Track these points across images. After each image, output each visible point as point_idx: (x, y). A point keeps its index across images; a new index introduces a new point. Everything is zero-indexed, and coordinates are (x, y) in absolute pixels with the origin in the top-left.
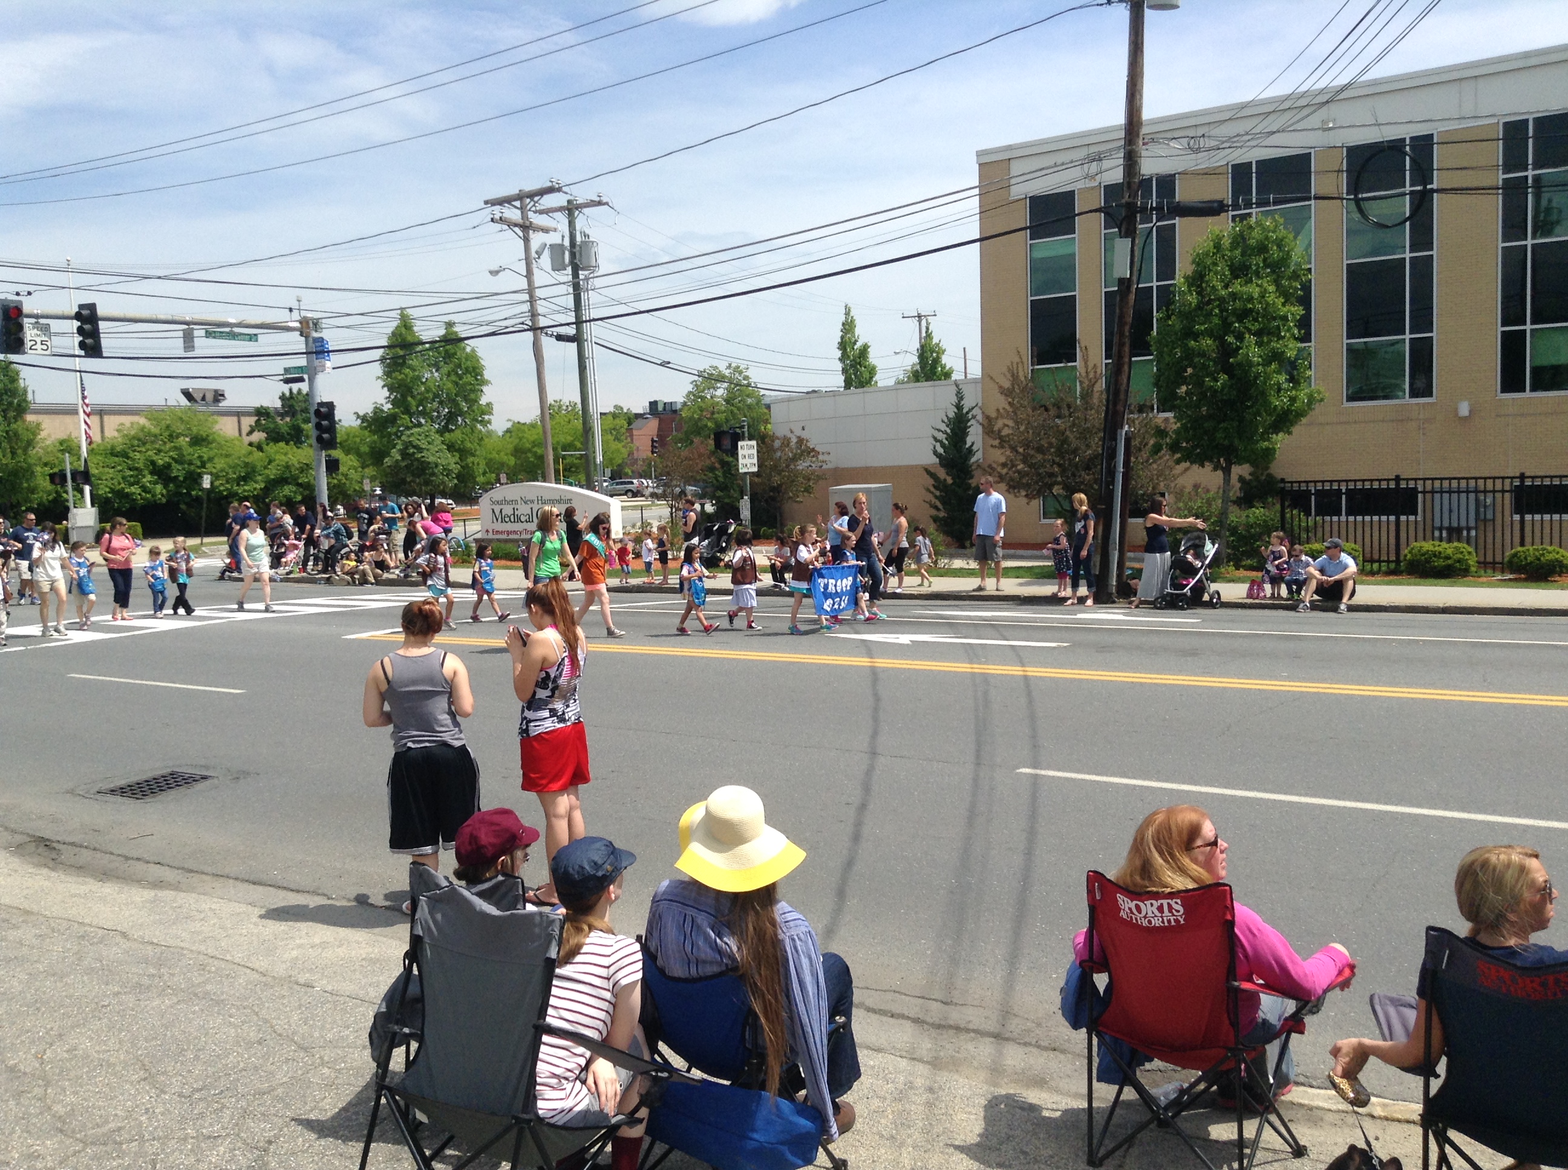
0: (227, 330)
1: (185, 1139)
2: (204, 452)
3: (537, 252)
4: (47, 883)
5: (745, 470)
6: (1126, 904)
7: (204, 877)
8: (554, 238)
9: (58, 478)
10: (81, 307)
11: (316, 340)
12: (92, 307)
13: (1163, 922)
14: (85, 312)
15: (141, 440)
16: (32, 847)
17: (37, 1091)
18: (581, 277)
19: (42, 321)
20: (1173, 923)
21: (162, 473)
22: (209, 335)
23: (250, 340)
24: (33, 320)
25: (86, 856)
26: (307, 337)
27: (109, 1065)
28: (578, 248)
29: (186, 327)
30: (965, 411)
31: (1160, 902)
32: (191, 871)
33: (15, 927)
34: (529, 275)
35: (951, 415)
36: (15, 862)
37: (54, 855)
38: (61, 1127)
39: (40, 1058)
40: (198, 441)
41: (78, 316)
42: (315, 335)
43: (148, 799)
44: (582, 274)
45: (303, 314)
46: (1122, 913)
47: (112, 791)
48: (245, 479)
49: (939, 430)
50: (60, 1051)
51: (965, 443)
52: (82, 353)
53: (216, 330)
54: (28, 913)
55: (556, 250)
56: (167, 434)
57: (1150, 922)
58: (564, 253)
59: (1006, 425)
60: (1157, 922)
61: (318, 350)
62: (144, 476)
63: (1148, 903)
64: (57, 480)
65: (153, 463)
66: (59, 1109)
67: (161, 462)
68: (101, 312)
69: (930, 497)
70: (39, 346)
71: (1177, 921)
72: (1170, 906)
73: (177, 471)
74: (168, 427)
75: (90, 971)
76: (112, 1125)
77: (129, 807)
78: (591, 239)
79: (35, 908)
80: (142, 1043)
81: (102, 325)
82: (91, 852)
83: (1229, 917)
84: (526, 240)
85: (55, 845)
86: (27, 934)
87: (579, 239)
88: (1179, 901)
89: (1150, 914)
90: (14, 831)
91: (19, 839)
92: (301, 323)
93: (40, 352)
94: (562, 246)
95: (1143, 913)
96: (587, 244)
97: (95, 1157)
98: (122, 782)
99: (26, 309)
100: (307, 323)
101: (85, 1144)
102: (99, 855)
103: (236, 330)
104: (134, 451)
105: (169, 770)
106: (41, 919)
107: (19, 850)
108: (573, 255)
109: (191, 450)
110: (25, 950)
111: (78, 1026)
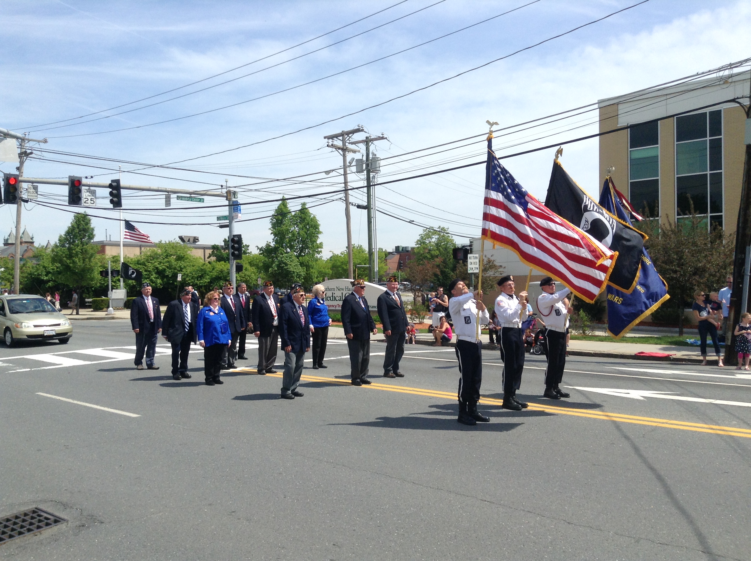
0: (188, 195)
3: (349, 163)
5: (471, 271)
9: (104, 273)
10: (112, 181)
11: (234, 202)
12: (118, 181)
14: (114, 184)
19: (92, 188)
21: (160, 273)
22: (178, 198)
23: (200, 201)
24: (87, 188)
26: (229, 199)
28: (370, 161)
29: (166, 193)
34: (345, 174)
40: (180, 258)
41: (110, 186)
42: (234, 199)
44: (372, 175)
45: (229, 188)
48: (201, 277)
52: (111, 206)
53: (182, 195)
55: (359, 162)
56: (165, 255)
58: (363, 164)
61: (234, 206)
67: (161, 268)
68: (122, 184)
70: (89, 201)
73: (169, 273)
74: (166, 251)
78: (377, 156)
84: (344, 156)
87: (371, 156)
92: (227, 193)
94: (361, 160)
96: (376, 159)
99: (85, 182)
100: (230, 192)
103: (193, 195)
108: (367, 165)
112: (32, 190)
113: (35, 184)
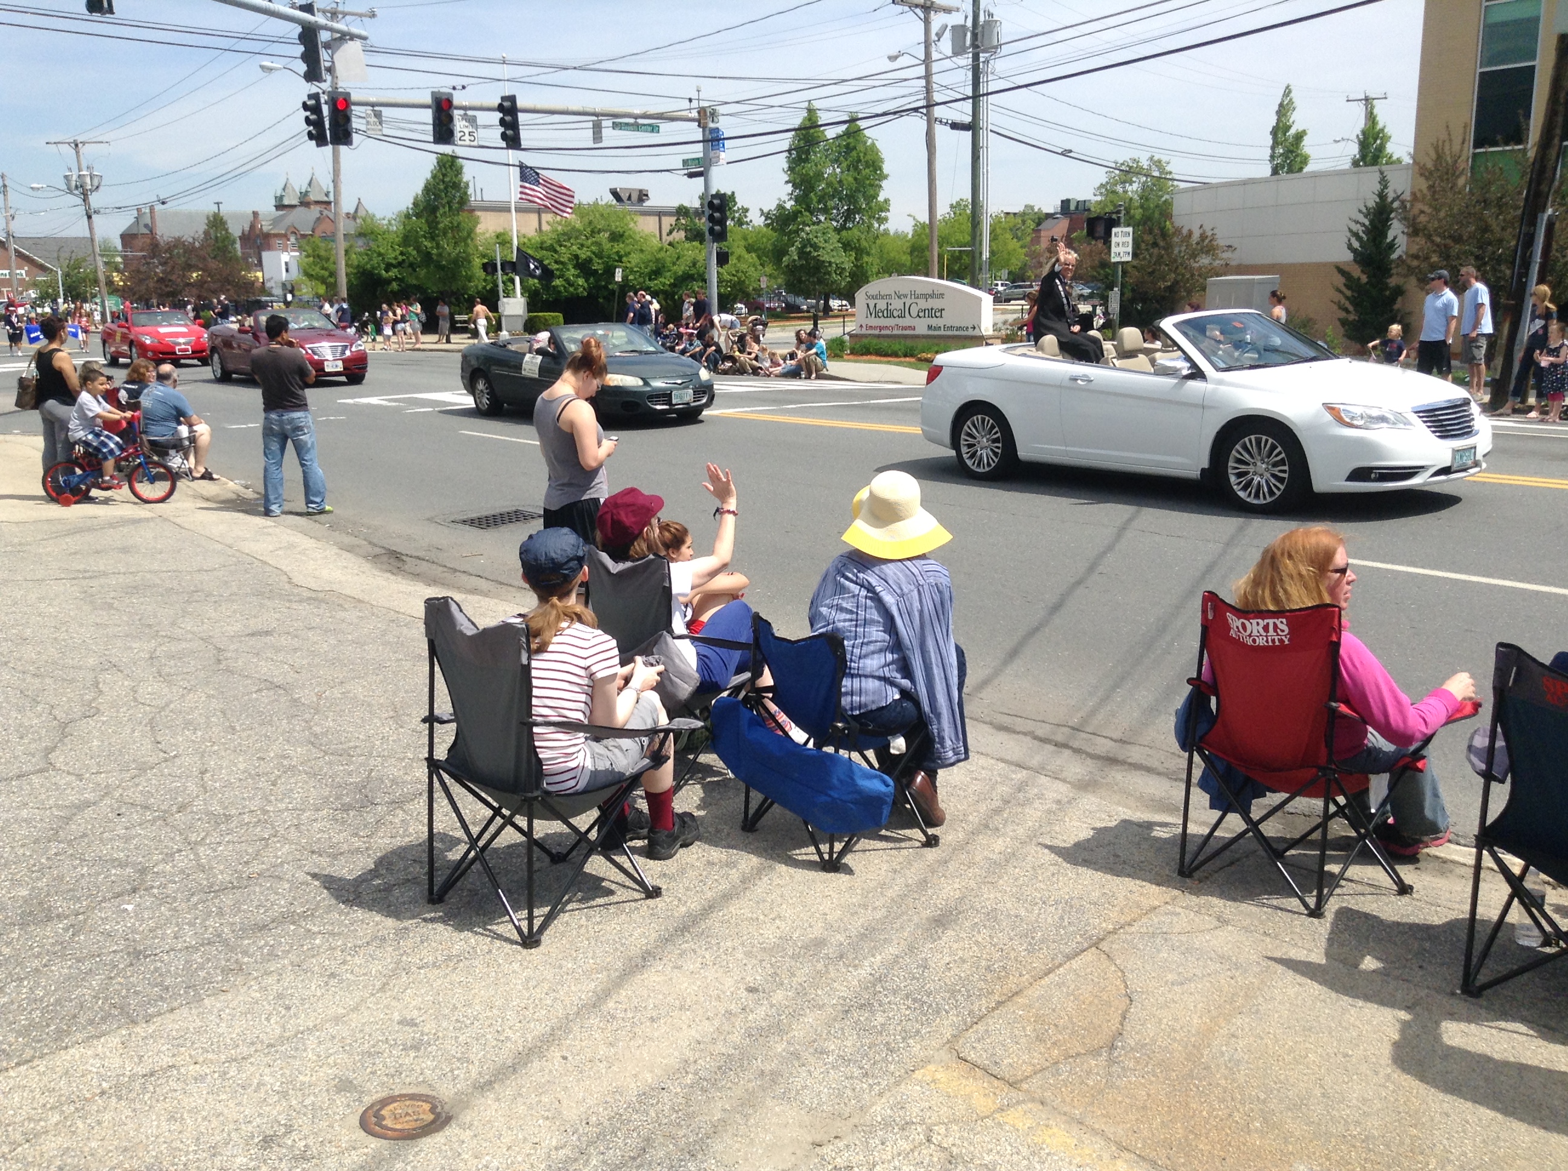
0: (632, 121)
1: (403, 759)
2: (619, 247)
3: (937, 34)
4: (385, 583)
5: (1117, 259)
6: (1235, 622)
7: (510, 588)
8: (956, 19)
9: (489, 267)
10: (503, 98)
11: (713, 131)
12: (512, 99)
13: (1267, 641)
14: (506, 104)
15: (568, 235)
16: (385, 559)
17: (307, 716)
18: (982, 59)
19: (470, 113)
20: (1277, 643)
21: (583, 267)
22: (615, 126)
23: (652, 131)
24: (462, 112)
25: (424, 567)
26: (704, 128)
27: (369, 705)
28: (980, 29)
29: (595, 118)
30: (1389, 200)
31: (1266, 621)
32: (501, 583)
33: (345, 610)
34: (927, 61)
35: (1371, 204)
36: (367, 566)
37: (400, 565)
38: (314, 741)
39: (319, 697)
40: (616, 237)
41: (501, 108)
42: (712, 125)
43: (489, 529)
44: (983, 56)
45: (704, 104)
46: (1232, 632)
47: (464, 522)
48: (656, 273)
49: (1357, 222)
50: (337, 693)
51: (1386, 237)
52: (504, 145)
53: (622, 121)
54: (360, 601)
55: (958, 31)
56: (589, 230)
57: (1254, 641)
58: (965, 35)
59: (1422, 212)
60: (1261, 642)
61: (714, 140)
62: (568, 270)
63: (1254, 622)
64: (490, 270)
65: (577, 257)
66: (317, 729)
67: (583, 256)
68: (520, 103)
69: (1339, 297)
70: (467, 137)
71: (1281, 641)
72: (1275, 626)
73: (597, 266)
74: (590, 223)
75: (386, 644)
76: (352, 744)
77: (473, 532)
78: (995, 18)
79: (367, 598)
80: (402, 694)
81: (522, 117)
82: (430, 564)
83: (1335, 639)
84: (927, 22)
85: (404, 558)
86: (352, 615)
87: (982, 19)
88: (1284, 620)
89: (1255, 633)
90: (375, 545)
91: (378, 551)
92: (699, 112)
93: (468, 143)
94: (963, 26)
95: (1248, 632)
96: (991, 24)
97: (330, 763)
98: (474, 515)
99: (456, 101)
100: (705, 112)
101: (326, 753)
102: (434, 567)
103: (640, 121)
104: (561, 246)
105: (514, 509)
106: (368, 606)
107: (374, 559)
108: (975, 36)
109: (609, 245)
110: (344, 625)
111: (359, 678)
112: (373, 119)
113: (376, 108)
